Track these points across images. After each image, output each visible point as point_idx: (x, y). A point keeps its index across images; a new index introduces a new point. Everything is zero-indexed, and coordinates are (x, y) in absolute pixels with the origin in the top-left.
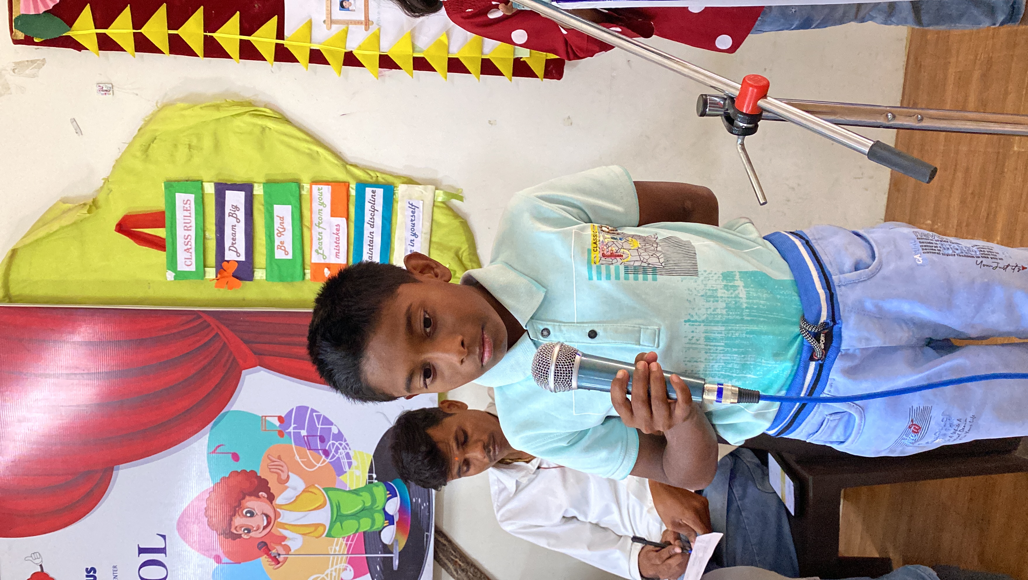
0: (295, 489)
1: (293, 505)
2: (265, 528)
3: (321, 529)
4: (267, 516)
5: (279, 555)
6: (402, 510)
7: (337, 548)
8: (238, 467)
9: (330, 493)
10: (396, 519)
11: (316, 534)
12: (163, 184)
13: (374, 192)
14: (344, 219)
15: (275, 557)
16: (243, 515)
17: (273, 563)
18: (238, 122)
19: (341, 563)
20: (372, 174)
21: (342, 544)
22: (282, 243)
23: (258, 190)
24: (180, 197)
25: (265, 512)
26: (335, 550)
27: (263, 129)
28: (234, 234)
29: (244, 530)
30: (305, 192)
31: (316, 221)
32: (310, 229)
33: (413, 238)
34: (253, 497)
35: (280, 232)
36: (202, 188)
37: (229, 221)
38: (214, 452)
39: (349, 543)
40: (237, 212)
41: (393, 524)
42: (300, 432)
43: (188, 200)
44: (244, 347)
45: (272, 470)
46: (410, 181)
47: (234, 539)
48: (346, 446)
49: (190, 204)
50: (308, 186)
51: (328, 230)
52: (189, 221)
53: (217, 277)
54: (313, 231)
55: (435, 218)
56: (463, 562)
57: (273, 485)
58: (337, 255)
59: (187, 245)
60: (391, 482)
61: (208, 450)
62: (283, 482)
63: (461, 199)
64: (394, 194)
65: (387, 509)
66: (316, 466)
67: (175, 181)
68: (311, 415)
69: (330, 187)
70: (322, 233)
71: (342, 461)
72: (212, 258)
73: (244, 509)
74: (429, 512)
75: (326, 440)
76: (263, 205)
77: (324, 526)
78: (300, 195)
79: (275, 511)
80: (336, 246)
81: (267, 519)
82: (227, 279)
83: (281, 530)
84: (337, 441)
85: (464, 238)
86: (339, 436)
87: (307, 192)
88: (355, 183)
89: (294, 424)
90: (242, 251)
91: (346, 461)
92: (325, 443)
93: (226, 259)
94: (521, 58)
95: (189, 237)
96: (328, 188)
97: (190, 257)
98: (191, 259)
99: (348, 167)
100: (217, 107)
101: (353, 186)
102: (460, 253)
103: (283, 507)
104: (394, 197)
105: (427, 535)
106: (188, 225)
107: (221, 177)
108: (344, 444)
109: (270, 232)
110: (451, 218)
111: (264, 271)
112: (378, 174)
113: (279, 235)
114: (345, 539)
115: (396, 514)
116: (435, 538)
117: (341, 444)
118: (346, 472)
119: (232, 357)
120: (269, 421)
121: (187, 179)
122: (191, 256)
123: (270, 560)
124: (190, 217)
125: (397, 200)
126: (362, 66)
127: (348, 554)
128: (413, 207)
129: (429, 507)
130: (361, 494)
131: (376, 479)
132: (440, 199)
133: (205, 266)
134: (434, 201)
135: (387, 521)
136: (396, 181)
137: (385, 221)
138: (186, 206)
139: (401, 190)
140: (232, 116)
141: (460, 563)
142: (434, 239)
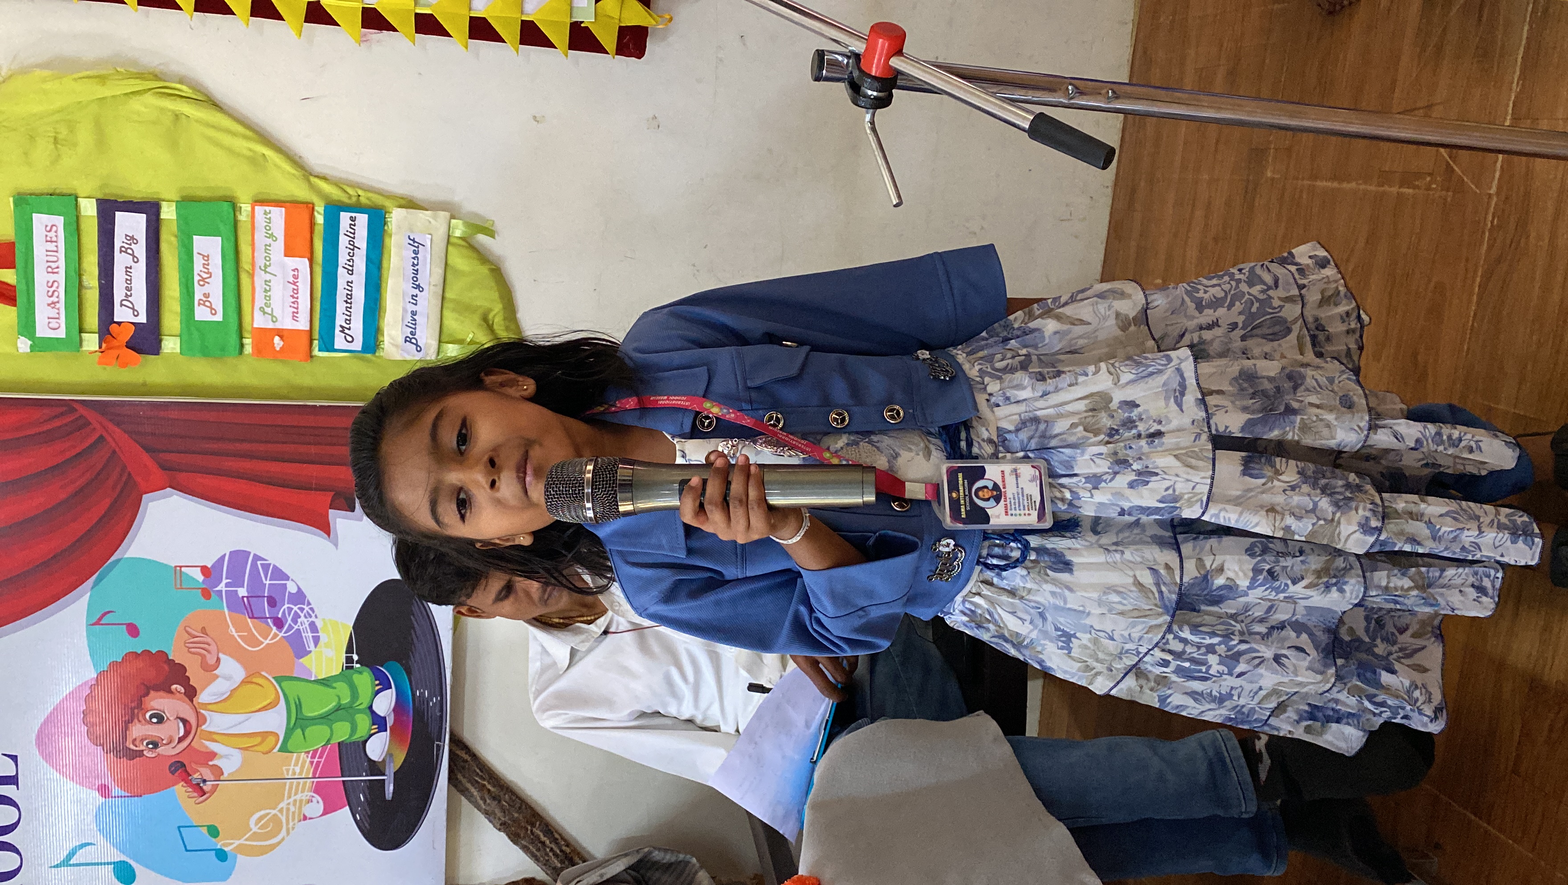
0: (228, 678)
1: (224, 704)
2: (181, 740)
3: (271, 740)
4: (185, 721)
5: (205, 781)
6: (399, 708)
7: (298, 770)
8: (138, 645)
9: (284, 684)
10: (390, 722)
11: (265, 747)
12: (11, 199)
13: (353, 219)
14: (306, 261)
15: (198, 784)
16: (145, 719)
17: (196, 794)
18: (136, 104)
19: (303, 792)
20: (351, 191)
21: (304, 762)
22: (207, 296)
23: (168, 213)
24: (40, 221)
25: (182, 716)
26: (294, 773)
27: (177, 116)
28: (129, 281)
29: (148, 744)
30: (243, 217)
31: (260, 262)
32: (252, 276)
33: (416, 292)
34: (162, 693)
35: (203, 279)
36: (77, 206)
37: (120, 261)
38: (98, 623)
39: (316, 760)
40: (133, 246)
41: (386, 730)
42: (236, 591)
43: (52, 226)
44: (146, 458)
45: (192, 650)
46: (410, 204)
47: (132, 758)
48: (311, 612)
49: (56, 232)
50: (249, 209)
51: (280, 275)
52: (55, 259)
53: (100, 347)
54: (256, 278)
55: (449, 262)
56: (494, 786)
57: (194, 675)
58: (294, 317)
59: (51, 296)
60: (382, 666)
61: (87, 621)
62: (210, 668)
63: (491, 233)
64: (385, 223)
65: (374, 708)
66: (262, 643)
67: (31, 194)
68: (254, 564)
69: (283, 209)
70: (270, 281)
71: (303, 635)
72: (92, 319)
73: (148, 711)
74: (441, 710)
75: (278, 604)
76: (176, 236)
77: (276, 735)
78: (236, 222)
79: (197, 713)
80: (293, 303)
81: (185, 726)
82: (115, 353)
83: (207, 743)
84: (295, 605)
85: (495, 295)
86: (300, 597)
87: (248, 215)
88: (323, 204)
89: (227, 578)
90: (142, 306)
91: (310, 635)
92: (277, 608)
93: (115, 320)
94: (582, 22)
95: (56, 284)
96: (281, 212)
97: (57, 316)
98: (58, 318)
99: (313, 179)
100: (102, 79)
101: (320, 209)
102: (491, 316)
103: (210, 707)
104: (386, 228)
105: (438, 746)
106: (54, 265)
107: (107, 191)
108: (306, 608)
109: (187, 280)
110: (476, 262)
111: (178, 340)
112: (360, 192)
113: (202, 283)
114: (310, 755)
115: (389, 715)
116: (450, 751)
117: (302, 610)
118: (310, 652)
119: (126, 474)
120: (187, 575)
121: (51, 191)
122: (58, 313)
123: (190, 790)
124: (57, 252)
125: (389, 231)
126: (335, 24)
127: (314, 777)
128: (416, 245)
129: (442, 704)
130: (334, 685)
131: (357, 662)
132: (458, 233)
133: (81, 330)
134: (449, 236)
135: (376, 726)
136: (387, 203)
137: (371, 265)
138: (49, 234)
139: (396, 217)
140: (126, 94)
141: (489, 787)
142: (448, 295)
